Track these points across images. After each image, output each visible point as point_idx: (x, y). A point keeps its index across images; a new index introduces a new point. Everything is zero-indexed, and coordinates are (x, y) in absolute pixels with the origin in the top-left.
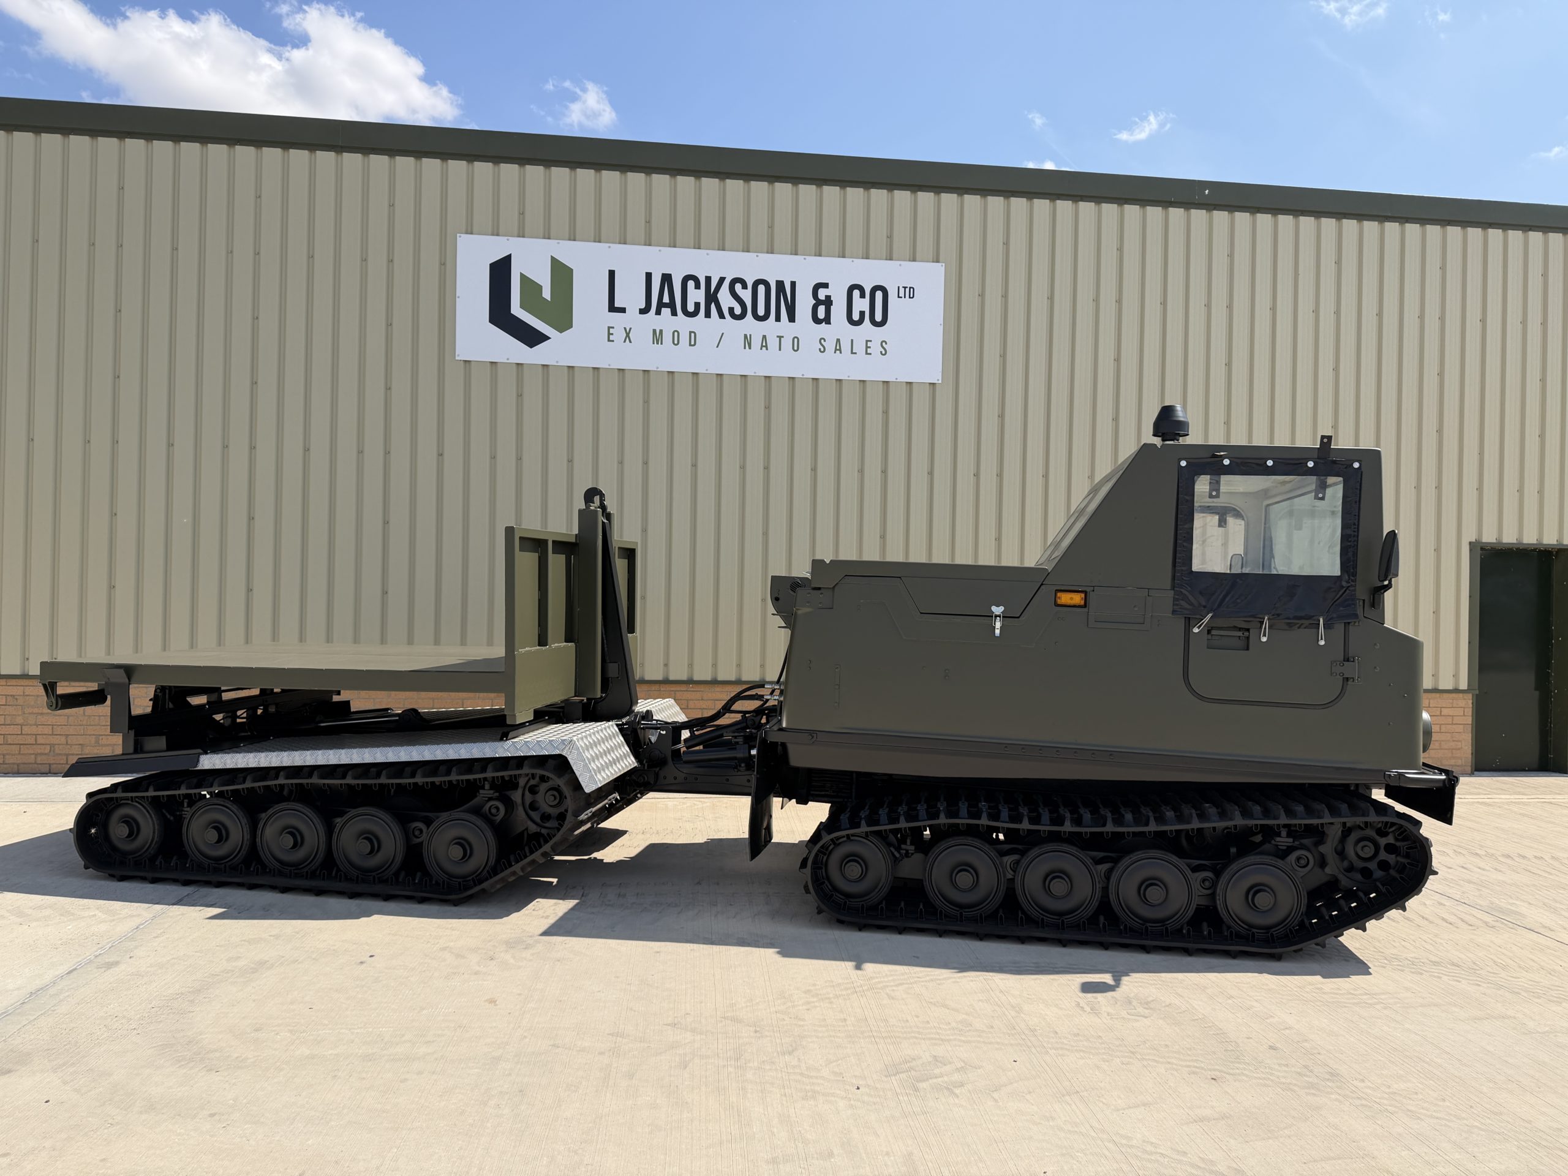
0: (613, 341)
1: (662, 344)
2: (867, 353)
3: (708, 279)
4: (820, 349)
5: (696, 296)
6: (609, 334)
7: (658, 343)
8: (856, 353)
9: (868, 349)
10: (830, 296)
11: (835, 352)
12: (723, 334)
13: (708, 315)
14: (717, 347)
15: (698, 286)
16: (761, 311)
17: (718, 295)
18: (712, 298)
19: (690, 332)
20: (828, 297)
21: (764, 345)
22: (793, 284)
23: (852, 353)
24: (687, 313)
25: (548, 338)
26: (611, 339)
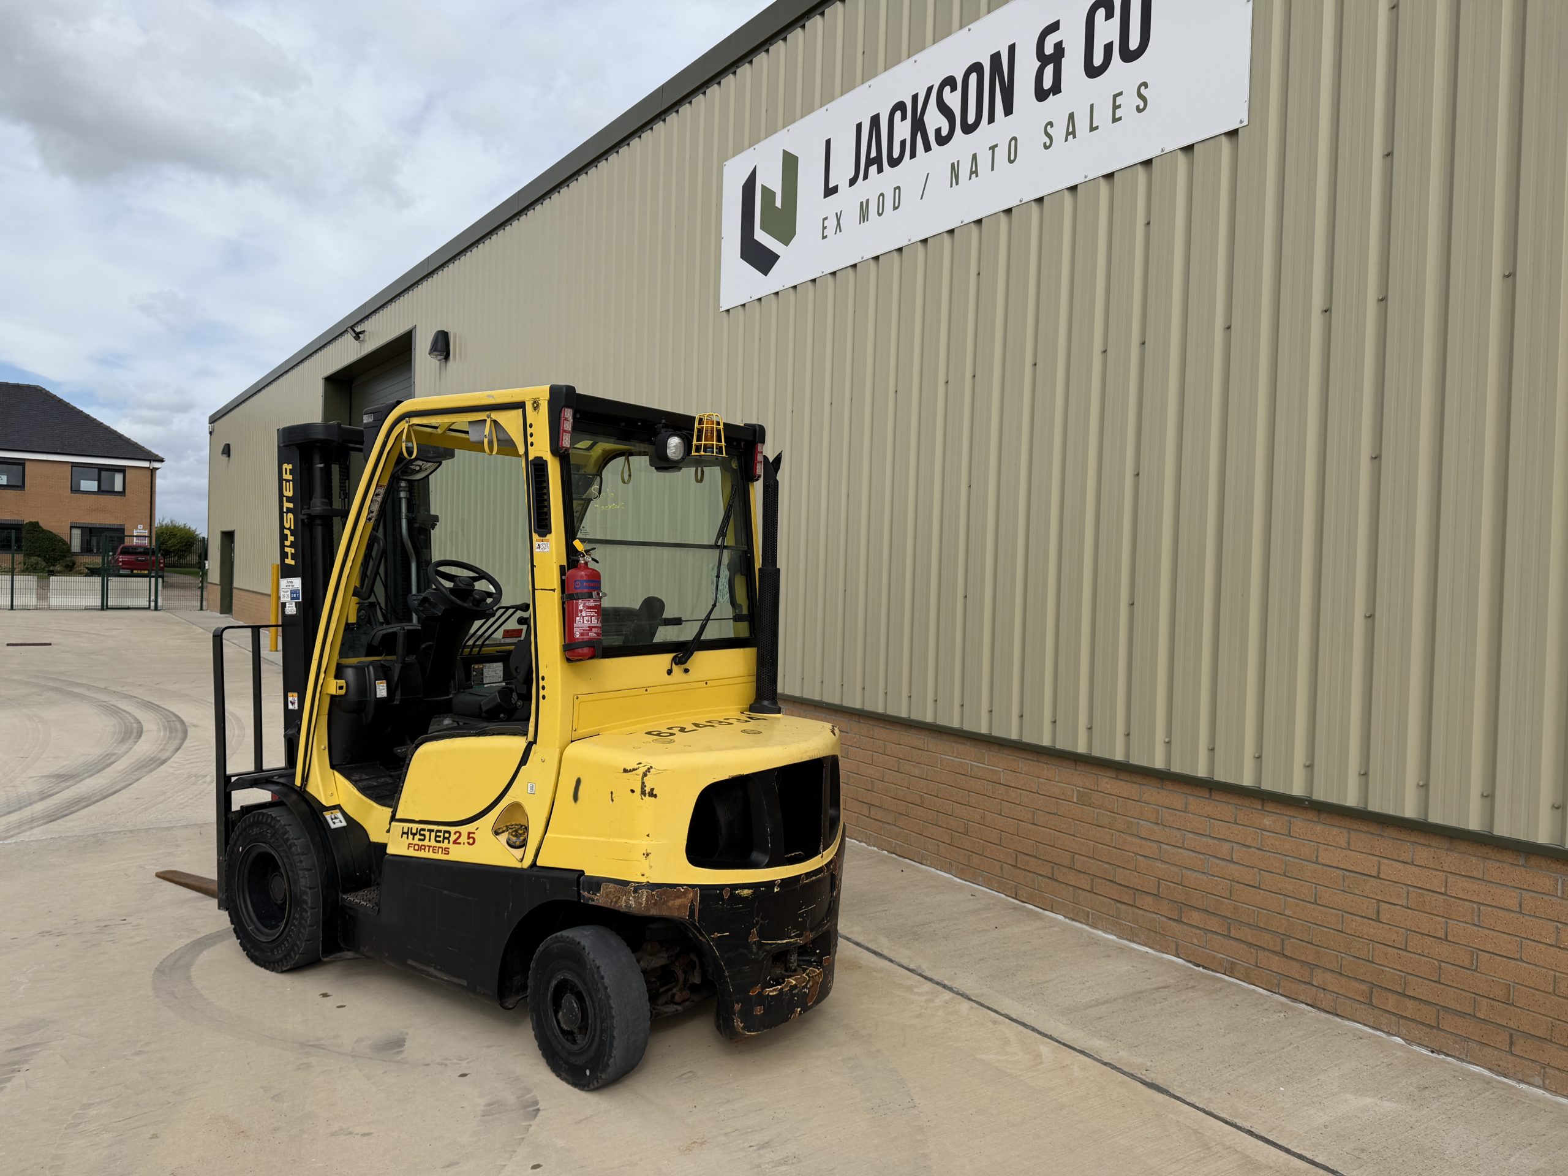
0: (826, 237)
1: (867, 220)
2: (1115, 120)
3: (915, 98)
4: (1045, 144)
5: (903, 129)
6: (824, 228)
7: (864, 222)
8: (1097, 128)
9: (1117, 111)
10: (1061, 42)
11: (1066, 140)
12: (928, 174)
13: (913, 155)
14: (921, 198)
15: (904, 118)
16: (971, 119)
17: (924, 118)
18: (918, 126)
19: (895, 189)
20: (1059, 47)
21: (974, 172)
22: (1012, 48)
23: (1093, 129)
24: (894, 163)
25: (777, 257)
26: (825, 235)
